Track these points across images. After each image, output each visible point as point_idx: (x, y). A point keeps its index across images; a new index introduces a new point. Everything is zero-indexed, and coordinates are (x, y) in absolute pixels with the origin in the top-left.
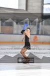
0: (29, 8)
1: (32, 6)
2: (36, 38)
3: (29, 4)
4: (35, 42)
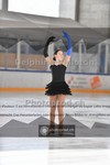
0: (84, 15)
1: (89, 12)
2: (97, 80)
3: (84, 6)
4: (95, 90)
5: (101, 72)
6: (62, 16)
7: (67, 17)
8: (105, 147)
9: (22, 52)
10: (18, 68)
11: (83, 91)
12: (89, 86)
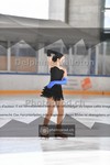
0: (74, 17)
1: (79, 13)
2: (87, 82)
3: (73, 8)
4: (86, 92)
5: (92, 73)
6: (52, 18)
7: (57, 19)
8: (97, 149)
9: (12, 55)
10: (9, 71)
11: (74, 93)
12: (79, 87)
